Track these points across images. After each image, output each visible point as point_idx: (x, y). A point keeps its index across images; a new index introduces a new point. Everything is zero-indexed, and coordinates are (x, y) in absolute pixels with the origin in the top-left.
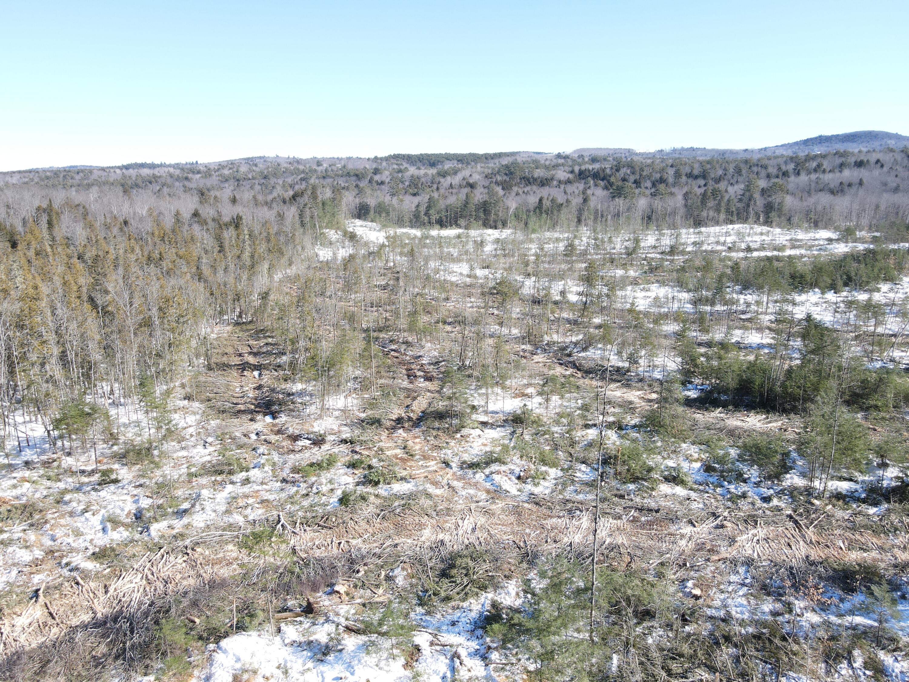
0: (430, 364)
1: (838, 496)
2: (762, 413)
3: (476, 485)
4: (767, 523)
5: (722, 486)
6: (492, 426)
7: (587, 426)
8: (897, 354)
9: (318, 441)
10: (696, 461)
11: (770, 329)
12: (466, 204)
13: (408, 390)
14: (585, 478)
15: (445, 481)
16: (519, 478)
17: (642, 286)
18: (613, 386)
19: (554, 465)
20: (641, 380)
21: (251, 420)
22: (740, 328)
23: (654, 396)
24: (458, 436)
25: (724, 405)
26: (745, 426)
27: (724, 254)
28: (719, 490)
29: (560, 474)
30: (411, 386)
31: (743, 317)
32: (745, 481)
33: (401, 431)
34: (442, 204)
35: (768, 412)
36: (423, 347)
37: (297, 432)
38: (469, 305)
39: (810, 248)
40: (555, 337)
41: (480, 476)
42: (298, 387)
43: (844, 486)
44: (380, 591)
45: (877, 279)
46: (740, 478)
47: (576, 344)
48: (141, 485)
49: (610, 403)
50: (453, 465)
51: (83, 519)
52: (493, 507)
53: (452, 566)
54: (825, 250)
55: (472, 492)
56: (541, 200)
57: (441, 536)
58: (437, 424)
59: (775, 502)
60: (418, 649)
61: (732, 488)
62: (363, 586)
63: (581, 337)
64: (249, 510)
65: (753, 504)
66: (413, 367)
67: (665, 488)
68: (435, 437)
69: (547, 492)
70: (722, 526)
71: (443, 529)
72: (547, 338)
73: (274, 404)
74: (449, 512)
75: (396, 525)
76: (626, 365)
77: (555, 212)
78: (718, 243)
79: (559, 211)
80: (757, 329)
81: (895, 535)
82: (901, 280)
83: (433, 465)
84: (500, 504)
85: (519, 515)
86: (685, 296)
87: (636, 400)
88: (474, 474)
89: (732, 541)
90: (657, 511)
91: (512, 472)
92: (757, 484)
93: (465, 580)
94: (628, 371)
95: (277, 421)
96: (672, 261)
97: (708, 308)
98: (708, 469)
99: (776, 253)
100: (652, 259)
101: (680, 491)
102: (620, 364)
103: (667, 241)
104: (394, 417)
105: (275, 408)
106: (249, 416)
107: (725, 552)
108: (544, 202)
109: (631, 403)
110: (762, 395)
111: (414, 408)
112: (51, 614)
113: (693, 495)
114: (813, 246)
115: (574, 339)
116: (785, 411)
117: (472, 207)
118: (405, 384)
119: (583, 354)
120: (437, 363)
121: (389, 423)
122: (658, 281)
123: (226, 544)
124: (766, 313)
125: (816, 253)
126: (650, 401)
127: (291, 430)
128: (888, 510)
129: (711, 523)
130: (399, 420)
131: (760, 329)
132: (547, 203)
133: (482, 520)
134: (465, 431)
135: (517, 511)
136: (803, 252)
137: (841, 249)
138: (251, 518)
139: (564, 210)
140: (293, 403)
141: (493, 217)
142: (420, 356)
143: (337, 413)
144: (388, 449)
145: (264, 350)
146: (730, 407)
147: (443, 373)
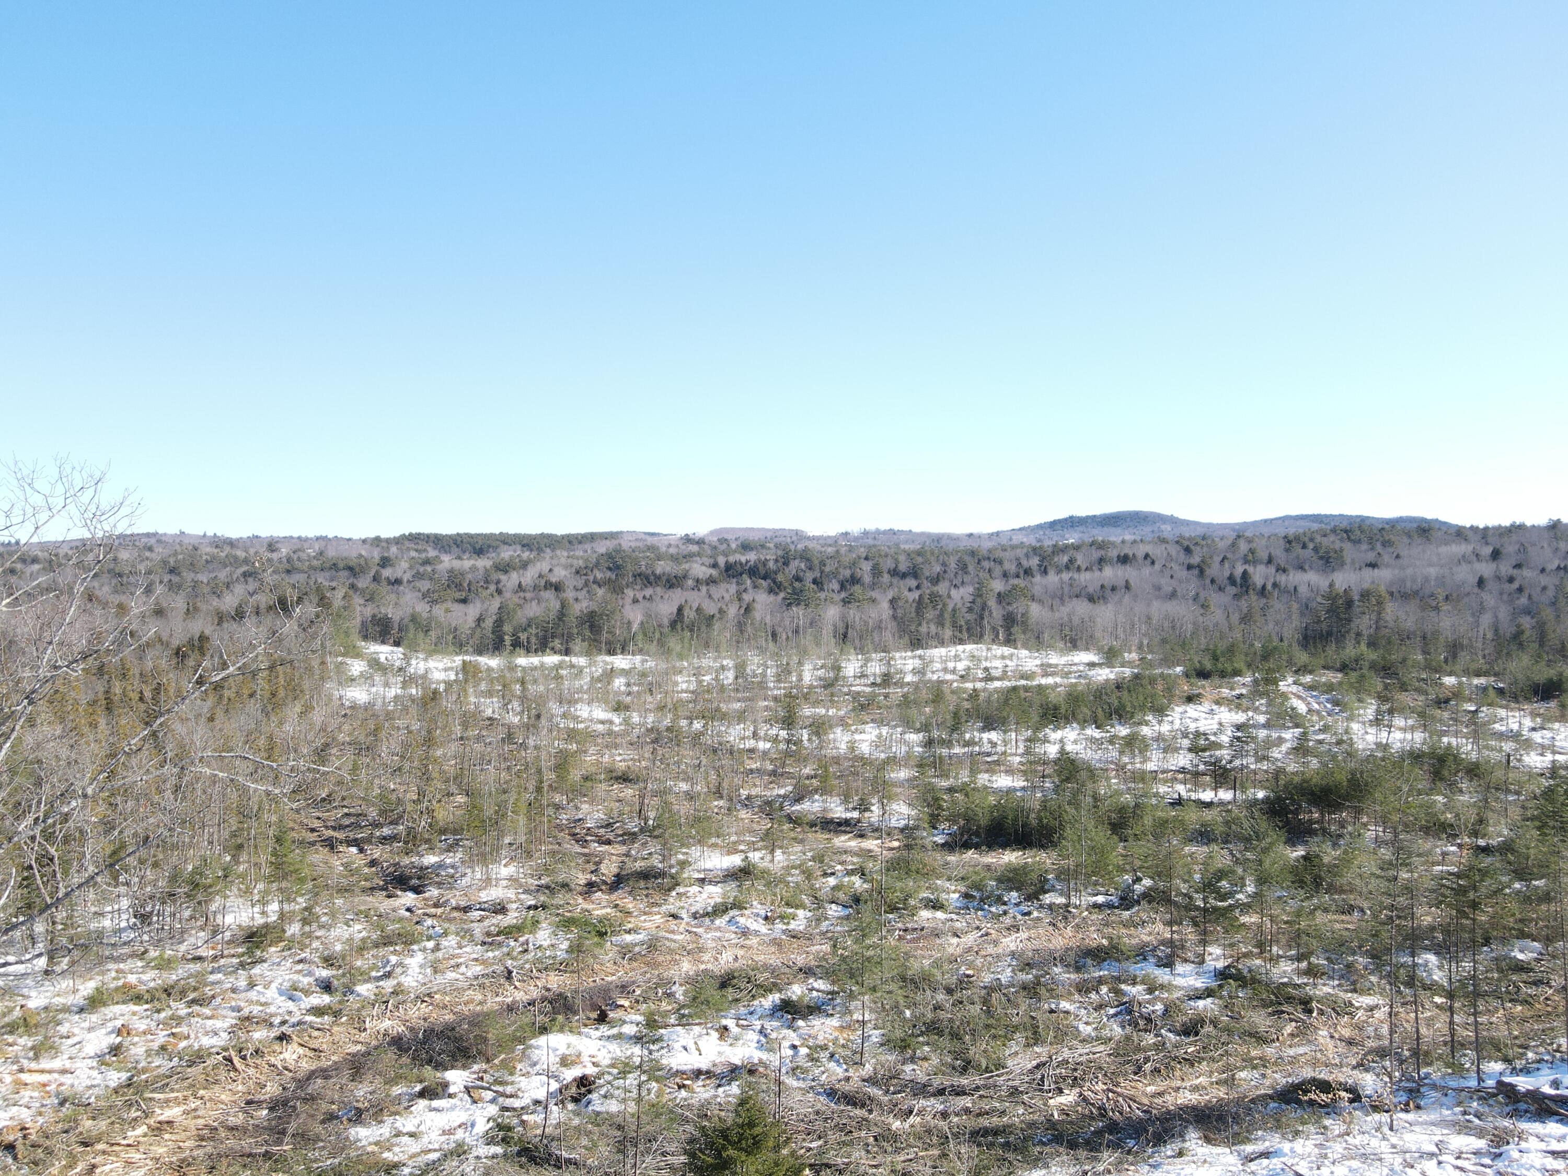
0: (599, 827)
1: (1096, 906)
2: (1019, 849)
3: (719, 929)
4: (1028, 929)
5: (983, 910)
6: (710, 882)
7: (825, 875)
8: (1162, 789)
9: (500, 909)
10: (954, 892)
11: (1020, 771)
12: (562, 615)
13: (585, 855)
14: (836, 914)
15: (681, 930)
16: (766, 918)
17: (853, 728)
18: (843, 838)
19: (802, 906)
20: (876, 830)
21: (389, 897)
22: (987, 771)
23: (896, 844)
24: (674, 893)
25: (977, 847)
26: (1001, 862)
27: (955, 684)
28: (980, 913)
29: (809, 914)
30: (586, 851)
31: (989, 759)
32: (1005, 903)
33: (599, 893)
34: (521, 616)
35: (1025, 848)
36: (577, 808)
37: (463, 904)
38: (618, 758)
39: (1067, 675)
40: (754, 792)
41: (720, 922)
42: (431, 859)
43: (1100, 899)
44: (664, 1004)
45: (1142, 708)
46: (1000, 901)
47: (784, 797)
48: (301, 961)
49: (846, 852)
50: (684, 916)
51: (255, 993)
52: (748, 942)
53: (729, 979)
54: (1085, 678)
55: (718, 934)
56: (680, 610)
57: (703, 967)
58: (642, 884)
59: (1035, 914)
60: (726, 1028)
61: (993, 909)
62: (645, 1002)
63: (790, 788)
64: (463, 969)
65: (1014, 917)
66: (578, 831)
67: (925, 914)
68: (647, 896)
69: (801, 928)
70: (987, 934)
71: (702, 962)
72: (744, 793)
73: (411, 878)
74: (701, 950)
75: (647, 964)
76: (855, 814)
77: (703, 628)
78: (945, 670)
79: (709, 625)
80: (1007, 772)
81: (1143, 927)
82: (1173, 710)
83: (658, 919)
84: (753, 941)
85: (779, 945)
86: (914, 737)
87: (876, 849)
88: (712, 921)
89: (996, 943)
90: (922, 929)
91: (757, 915)
92: (1017, 905)
93: (750, 986)
94: (859, 821)
95: (427, 895)
96: (886, 696)
97: (945, 751)
98: (967, 896)
99: (1023, 682)
100: (858, 693)
101: (940, 915)
102: (849, 815)
103: (876, 668)
104: (582, 882)
105: (414, 882)
106: (384, 893)
107: (990, 949)
108: (686, 612)
109: (870, 851)
110: (1016, 831)
111: (603, 871)
112: (315, 1050)
113: (954, 916)
114: (1070, 673)
115: (782, 792)
116: (1043, 847)
117: (572, 621)
118: (580, 850)
119: (797, 807)
120: (609, 825)
121: (579, 889)
122: (873, 721)
123: (465, 990)
124: (1016, 755)
125: (1074, 681)
126: (893, 849)
127: (454, 903)
128: (1138, 911)
129: (976, 934)
130: (590, 885)
131: (1010, 772)
132: (690, 614)
133: (740, 953)
134: (681, 889)
135: (776, 943)
136: (1058, 680)
137: (1104, 674)
138: (469, 974)
139: (717, 626)
140: (437, 875)
141: (605, 636)
142: (580, 820)
143: (504, 883)
144: (594, 909)
145: (346, 822)
146: (983, 848)
147: (622, 835)
